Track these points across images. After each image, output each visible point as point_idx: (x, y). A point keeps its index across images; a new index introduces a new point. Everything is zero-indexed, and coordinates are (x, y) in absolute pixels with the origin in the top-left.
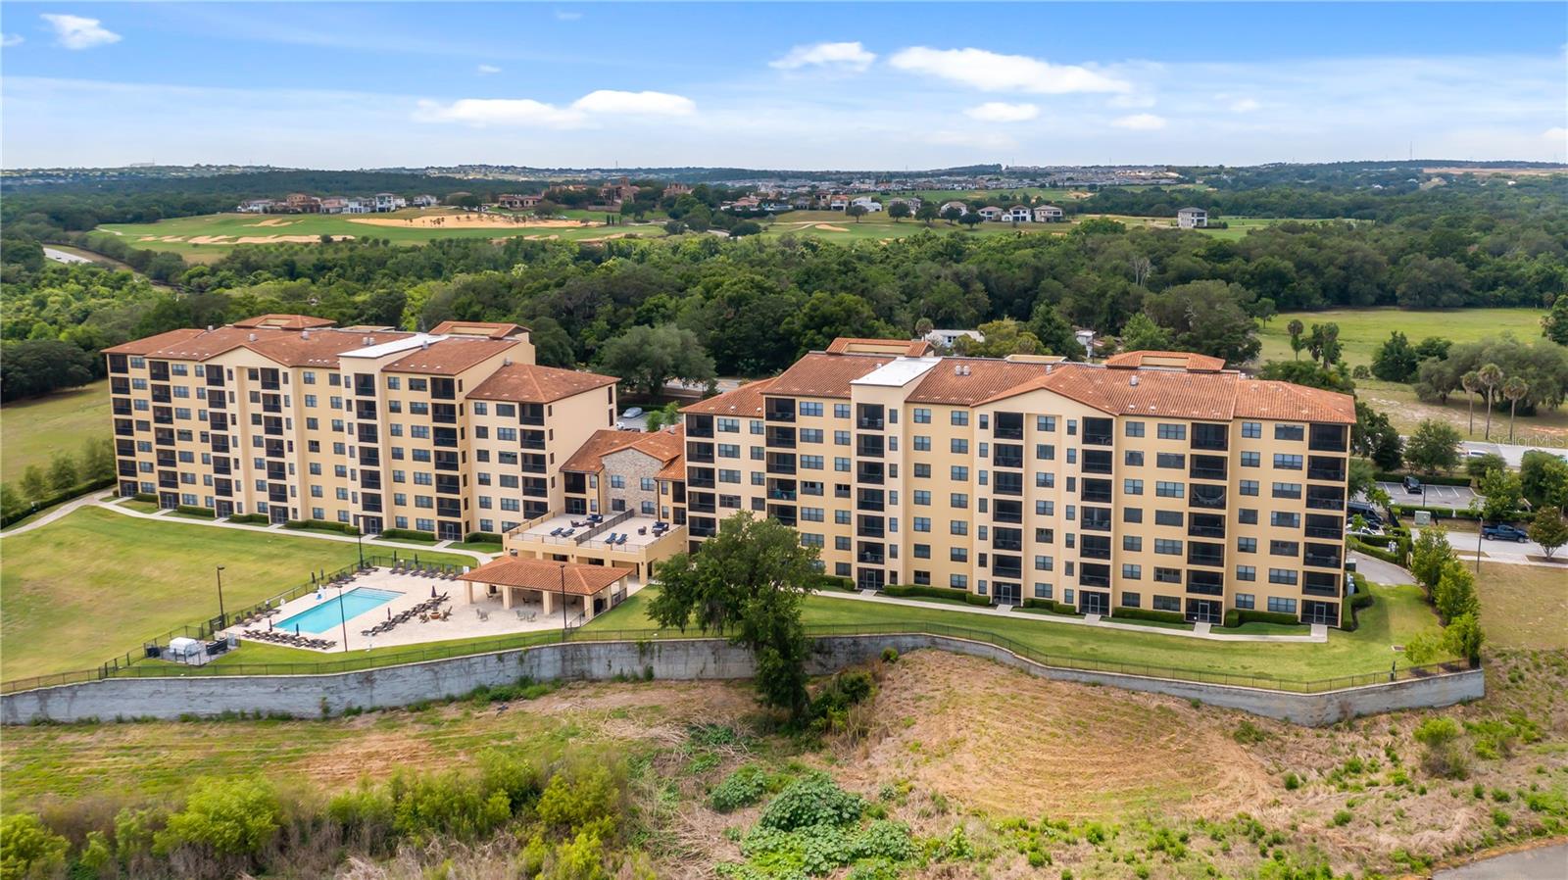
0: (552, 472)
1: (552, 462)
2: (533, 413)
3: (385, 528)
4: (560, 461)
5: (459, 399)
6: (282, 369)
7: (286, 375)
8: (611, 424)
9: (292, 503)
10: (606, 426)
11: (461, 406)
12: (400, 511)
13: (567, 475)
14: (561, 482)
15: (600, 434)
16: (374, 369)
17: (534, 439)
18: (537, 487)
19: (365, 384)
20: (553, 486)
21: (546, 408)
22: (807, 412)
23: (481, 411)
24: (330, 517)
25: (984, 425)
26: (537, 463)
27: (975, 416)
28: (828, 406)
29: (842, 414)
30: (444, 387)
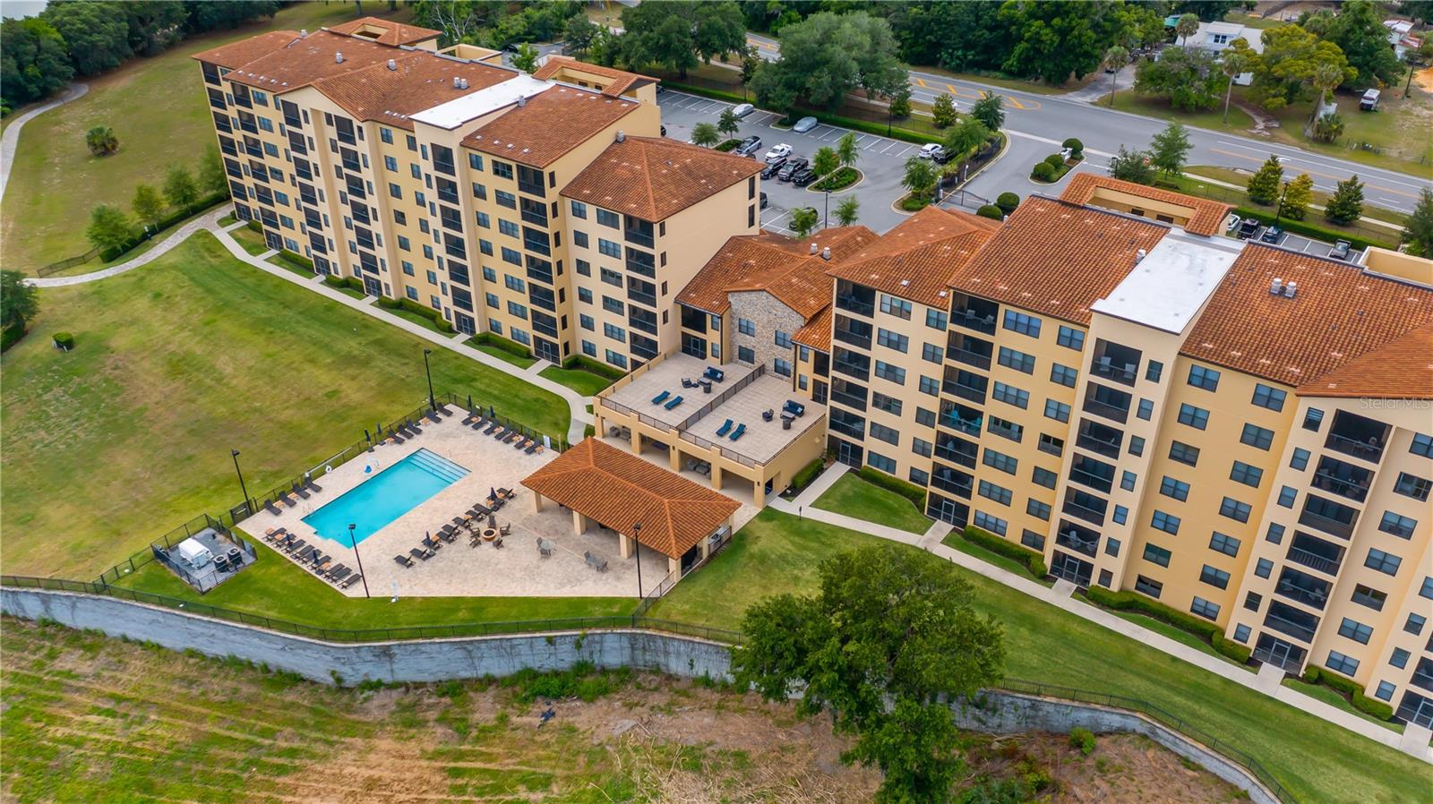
0: (664, 304)
1: (664, 292)
2: (641, 230)
3: (478, 332)
4: (674, 291)
5: (551, 196)
6: (356, 123)
7: (360, 129)
8: (751, 223)
9: (385, 277)
10: (742, 229)
11: (554, 205)
12: (496, 315)
13: (684, 308)
14: (676, 316)
15: (735, 243)
16: (453, 143)
17: (642, 262)
18: (644, 320)
19: (443, 158)
20: (665, 321)
21: (656, 228)
22: (1014, 325)
23: (579, 213)
24: (424, 300)
25: (1312, 424)
26: (645, 292)
27: (1299, 408)
28: (1049, 328)
29: (1070, 341)
30: (532, 180)
